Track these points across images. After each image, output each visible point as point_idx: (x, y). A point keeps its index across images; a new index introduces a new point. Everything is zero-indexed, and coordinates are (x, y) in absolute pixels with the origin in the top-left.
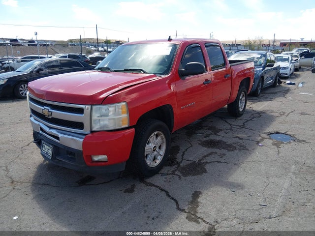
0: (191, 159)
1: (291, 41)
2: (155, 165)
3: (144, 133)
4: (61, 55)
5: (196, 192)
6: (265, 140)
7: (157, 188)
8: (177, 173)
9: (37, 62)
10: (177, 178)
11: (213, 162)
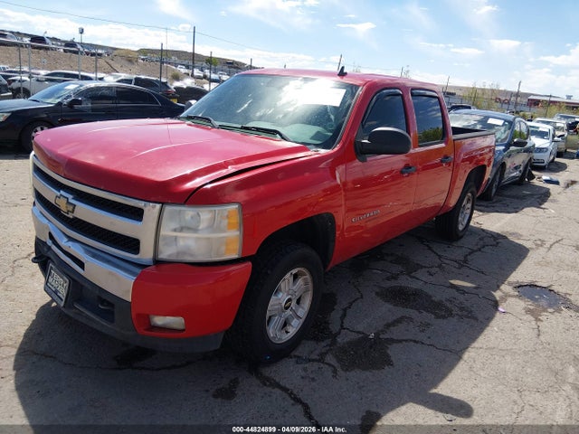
0: (360, 328)
1: (552, 99)
2: (286, 337)
3: (269, 272)
4: (124, 76)
5: (369, 413)
6: (511, 301)
7: (284, 394)
8: (330, 359)
9: (72, 86)
10: (328, 372)
11: (406, 341)
